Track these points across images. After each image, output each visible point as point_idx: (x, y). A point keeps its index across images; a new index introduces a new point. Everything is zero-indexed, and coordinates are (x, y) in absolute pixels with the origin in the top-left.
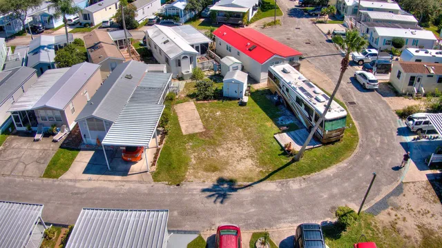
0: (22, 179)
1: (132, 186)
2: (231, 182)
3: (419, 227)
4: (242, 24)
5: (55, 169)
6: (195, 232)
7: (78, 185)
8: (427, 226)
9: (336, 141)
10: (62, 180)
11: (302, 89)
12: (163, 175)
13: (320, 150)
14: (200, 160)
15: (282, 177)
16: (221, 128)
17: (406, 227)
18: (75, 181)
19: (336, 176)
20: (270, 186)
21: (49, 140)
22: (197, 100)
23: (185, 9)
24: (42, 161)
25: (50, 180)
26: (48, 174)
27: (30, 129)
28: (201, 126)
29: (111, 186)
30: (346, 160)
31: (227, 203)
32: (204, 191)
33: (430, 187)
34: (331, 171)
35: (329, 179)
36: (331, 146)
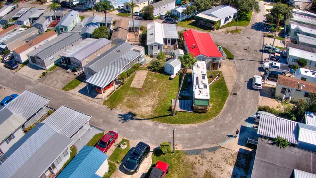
0: (53, 88)
1: (93, 103)
2: (134, 115)
4: (213, 28)
5: (69, 86)
6: (103, 130)
7: (73, 97)
8: (212, 174)
9: (202, 112)
10: (69, 93)
11: (197, 79)
13: (190, 114)
14: (128, 100)
15: (158, 121)
16: (150, 89)
18: (73, 94)
19: (186, 129)
20: (150, 123)
21: (73, 73)
22: (150, 71)
23: (182, 13)
24: (65, 82)
25: (64, 91)
26: (64, 89)
28: (141, 85)
29: (85, 101)
30: (199, 124)
31: (126, 123)
32: (120, 115)
33: (236, 156)
34: (187, 126)
35: (182, 129)
36: (198, 114)
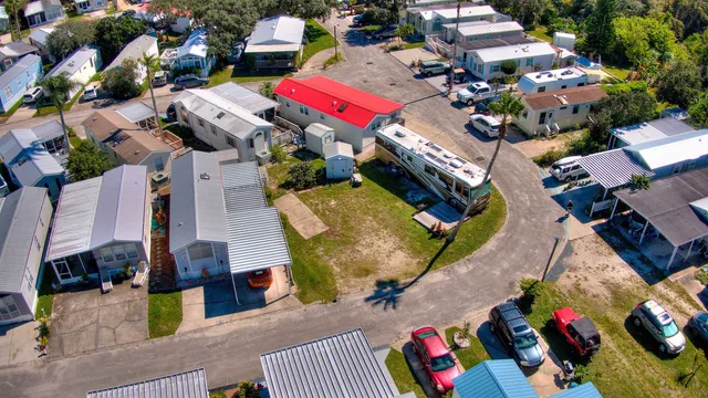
0: (119, 349)
1: (275, 319)
2: (393, 282)
3: (604, 283)
4: (293, 67)
5: (162, 323)
6: (385, 346)
7: (208, 334)
8: (612, 281)
9: (483, 209)
10: (181, 335)
11: (429, 154)
12: (310, 294)
13: (469, 224)
14: (345, 266)
15: (444, 263)
16: (346, 222)
17: (591, 286)
18: (201, 330)
19: (500, 249)
20: (436, 277)
21: (125, 285)
22: (297, 190)
23: (207, 55)
24: (136, 318)
25: (165, 339)
26: (155, 332)
27: (85, 278)
28: (321, 224)
29: (254, 323)
30: (502, 229)
31: (400, 308)
32: (368, 300)
33: (600, 239)
34: (491, 245)
35: (493, 254)
36: (479, 216)
